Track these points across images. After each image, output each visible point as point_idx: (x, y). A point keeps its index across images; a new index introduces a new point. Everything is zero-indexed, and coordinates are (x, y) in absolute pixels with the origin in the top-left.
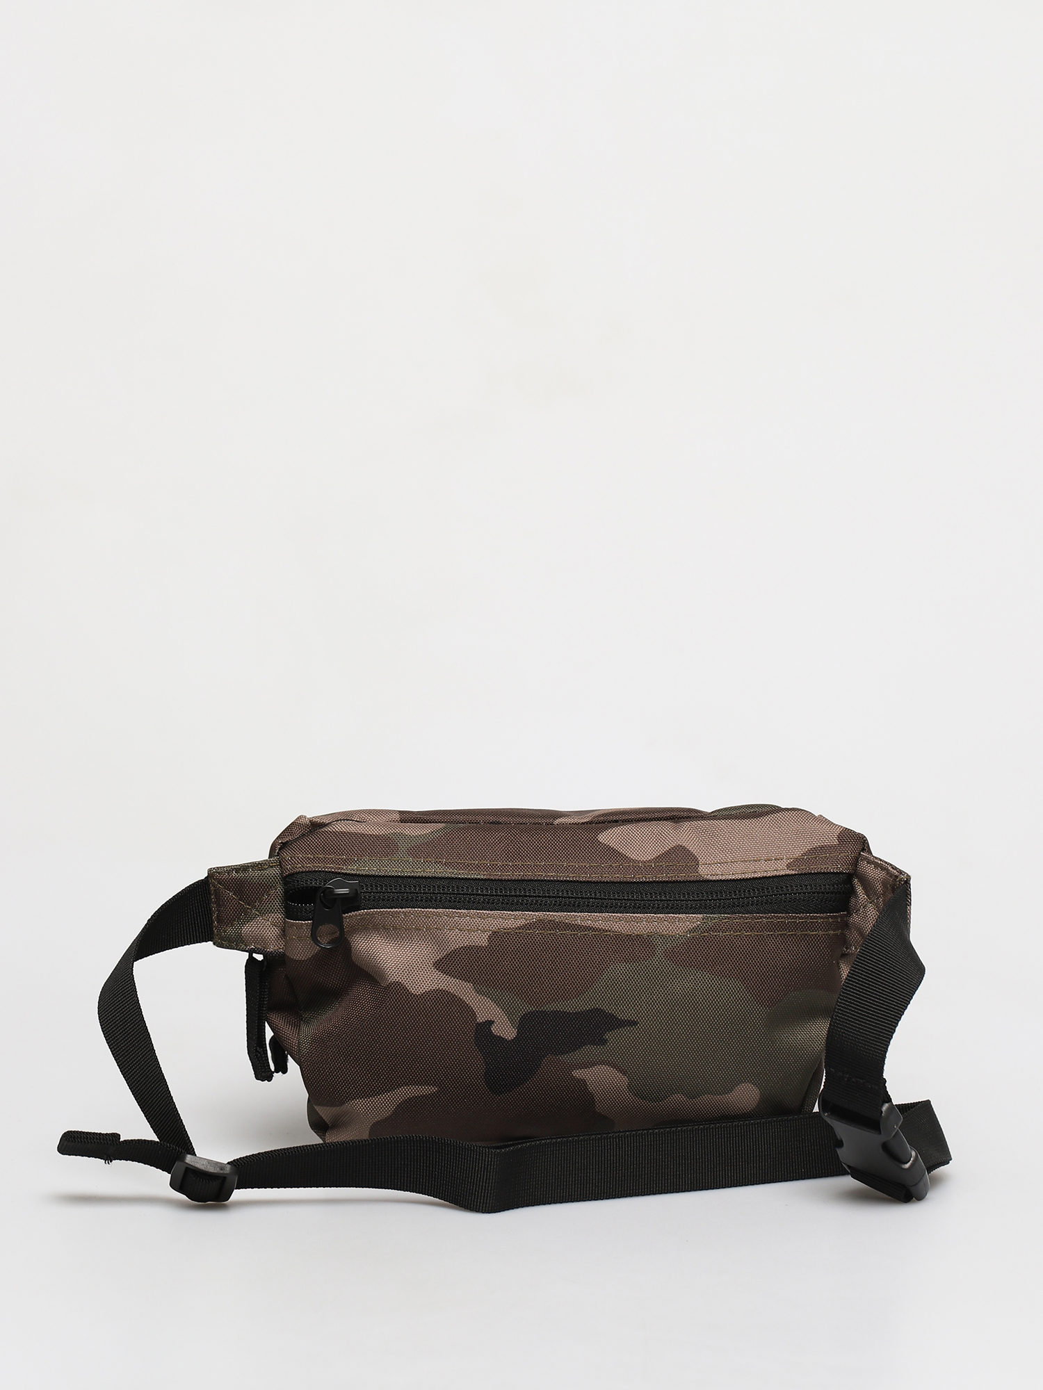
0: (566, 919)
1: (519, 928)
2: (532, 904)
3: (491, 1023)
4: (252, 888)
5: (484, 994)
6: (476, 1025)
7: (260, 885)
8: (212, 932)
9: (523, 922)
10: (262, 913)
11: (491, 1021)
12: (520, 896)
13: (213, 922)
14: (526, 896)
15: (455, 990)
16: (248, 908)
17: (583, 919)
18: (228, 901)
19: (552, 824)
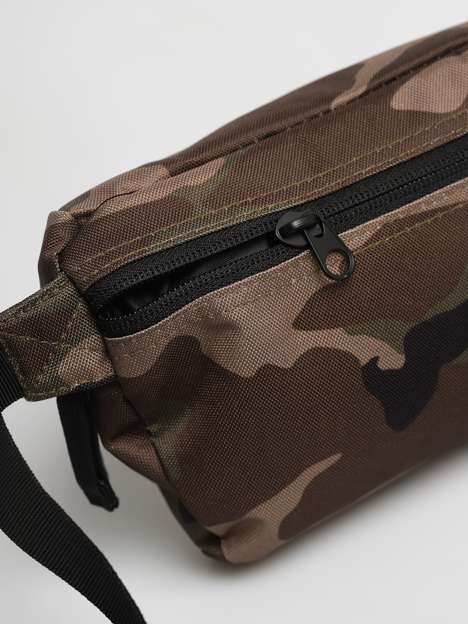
0: (411, 211)
1: (366, 244)
2: (367, 211)
3: (375, 360)
4: (51, 321)
5: (358, 332)
6: (361, 370)
7: (59, 314)
8: (21, 388)
9: (368, 234)
10: (73, 344)
11: (375, 357)
12: (350, 207)
13: (16, 378)
14: (357, 205)
15: (326, 343)
16: (55, 345)
17: (427, 203)
18: (28, 347)
19: (329, 111)
